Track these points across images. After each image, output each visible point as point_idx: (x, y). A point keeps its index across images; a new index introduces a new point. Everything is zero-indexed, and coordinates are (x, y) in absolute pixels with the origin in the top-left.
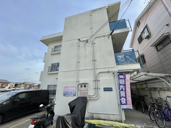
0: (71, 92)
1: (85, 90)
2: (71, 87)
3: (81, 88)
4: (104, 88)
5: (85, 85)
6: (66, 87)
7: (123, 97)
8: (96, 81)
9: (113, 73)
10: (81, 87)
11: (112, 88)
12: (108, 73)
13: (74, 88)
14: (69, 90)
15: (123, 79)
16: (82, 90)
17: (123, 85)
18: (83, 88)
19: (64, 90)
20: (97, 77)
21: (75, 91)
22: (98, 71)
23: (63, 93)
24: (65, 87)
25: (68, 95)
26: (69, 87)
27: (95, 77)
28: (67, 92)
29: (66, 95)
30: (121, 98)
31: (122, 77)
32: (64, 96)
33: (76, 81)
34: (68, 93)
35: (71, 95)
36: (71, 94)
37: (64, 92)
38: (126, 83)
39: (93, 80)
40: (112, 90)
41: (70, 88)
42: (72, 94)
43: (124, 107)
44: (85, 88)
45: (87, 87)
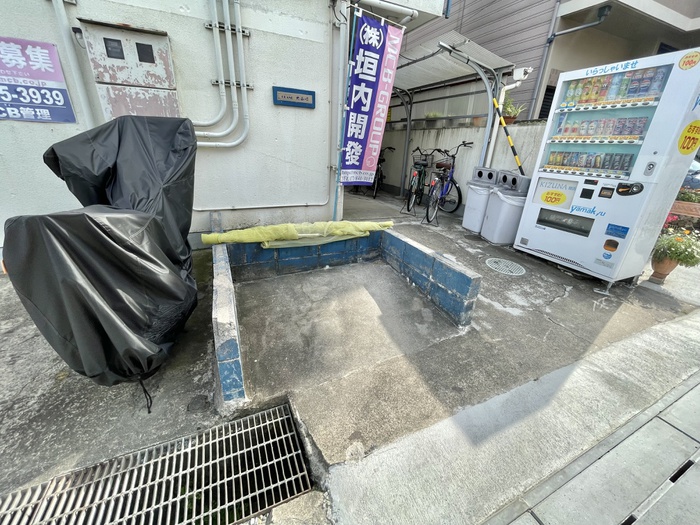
0: (12, 89)
1: (151, 81)
3: (117, 62)
5: (145, 40)
7: (353, 139)
11: (312, 94)
15: (374, 49)
16: (121, 77)
17: (369, 84)
18: (131, 67)
21: (50, 84)
30: (346, 140)
31: (371, 35)
35: (27, 111)
36: (16, 104)
38: (383, 79)
39: (205, 18)
42: (33, 106)
43: (350, 176)
44: (146, 66)
45: (165, 60)
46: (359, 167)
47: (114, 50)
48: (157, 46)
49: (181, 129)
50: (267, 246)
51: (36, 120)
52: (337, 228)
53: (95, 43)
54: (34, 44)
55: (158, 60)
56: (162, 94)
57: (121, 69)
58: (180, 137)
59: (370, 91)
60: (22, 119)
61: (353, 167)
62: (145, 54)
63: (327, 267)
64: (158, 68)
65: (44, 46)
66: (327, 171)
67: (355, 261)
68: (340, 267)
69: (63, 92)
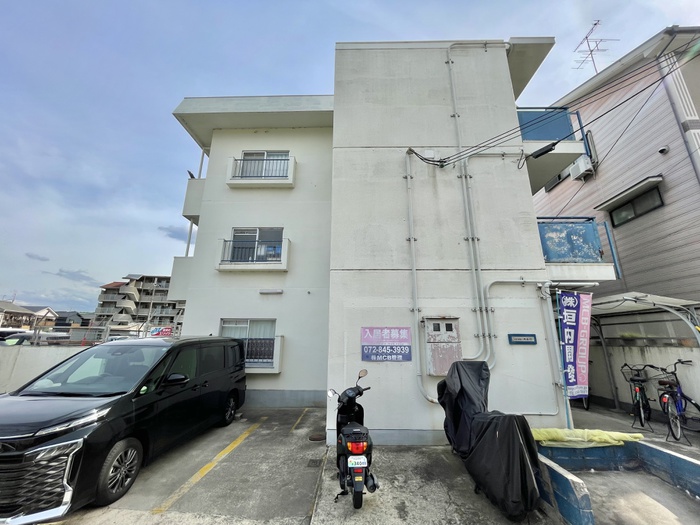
0: (392, 348)
1: (450, 340)
2: (390, 329)
3: (437, 333)
4: (510, 336)
5: (449, 322)
6: (371, 329)
7: (569, 363)
8: (483, 310)
9: (540, 288)
10: (437, 328)
11: (534, 336)
12: (520, 287)
13: (404, 333)
14: (382, 338)
15: (572, 308)
16: (438, 339)
17: (571, 327)
18: (443, 334)
19: (362, 339)
20: (485, 298)
21: (405, 344)
22: (488, 279)
23: (360, 351)
24: (364, 328)
25: (379, 358)
26: (382, 329)
27: (480, 299)
28: (377, 347)
29: (373, 357)
31: (569, 301)
32: (363, 359)
33: (410, 307)
34: (380, 350)
35: (394, 357)
36: (391, 354)
37: (363, 347)
38: (581, 322)
39: (472, 307)
40: (535, 343)
41: (386, 331)
42: (397, 354)
44: (449, 333)
45: (457, 329)
46: (577, 383)
48: (454, 323)
49: (483, 366)
50: (545, 444)
51: (397, 360)
52: (594, 436)
53: (430, 326)
54: (403, 328)
55: (454, 330)
56: (455, 345)
57: (438, 335)
58: (484, 372)
59: (572, 331)
60: (392, 360)
61: (573, 383)
62: (449, 328)
63: (593, 471)
64: (454, 333)
65: (406, 328)
66: (553, 387)
68: (604, 472)
69: (410, 347)
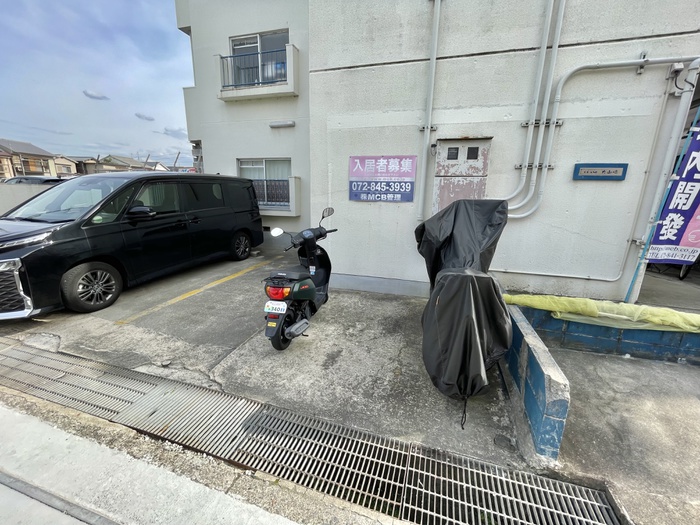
0: (388, 184)
1: (470, 172)
2: (388, 158)
3: (452, 162)
4: (578, 167)
5: (473, 145)
6: (363, 159)
7: (676, 211)
8: (542, 124)
9: (677, 72)
11: (625, 166)
13: (407, 165)
14: (376, 171)
16: (452, 171)
19: (351, 173)
21: (407, 179)
22: (568, 62)
23: (347, 188)
24: (353, 158)
25: (371, 197)
26: (377, 158)
28: (369, 183)
29: (363, 196)
30: (664, 212)
32: (351, 198)
33: (420, 124)
34: (373, 187)
35: (390, 196)
36: (387, 192)
37: (351, 183)
39: (523, 120)
40: (620, 178)
41: (383, 162)
42: (394, 193)
43: (661, 252)
44: (471, 162)
45: (485, 157)
46: (676, 242)
47: (453, 155)
48: (482, 147)
49: (500, 208)
50: (559, 316)
51: (394, 201)
52: (654, 315)
53: (443, 151)
54: (406, 158)
55: (480, 157)
56: (476, 180)
57: (453, 166)
58: (497, 215)
60: (387, 201)
61: (669, 242)
62: (473, 154)
63: (628, 356)
64: (478, 163)
65: (411, 157)
66: (626, 245)
67: (674, 360)
68: (647, 361)
69: (412, 183)
